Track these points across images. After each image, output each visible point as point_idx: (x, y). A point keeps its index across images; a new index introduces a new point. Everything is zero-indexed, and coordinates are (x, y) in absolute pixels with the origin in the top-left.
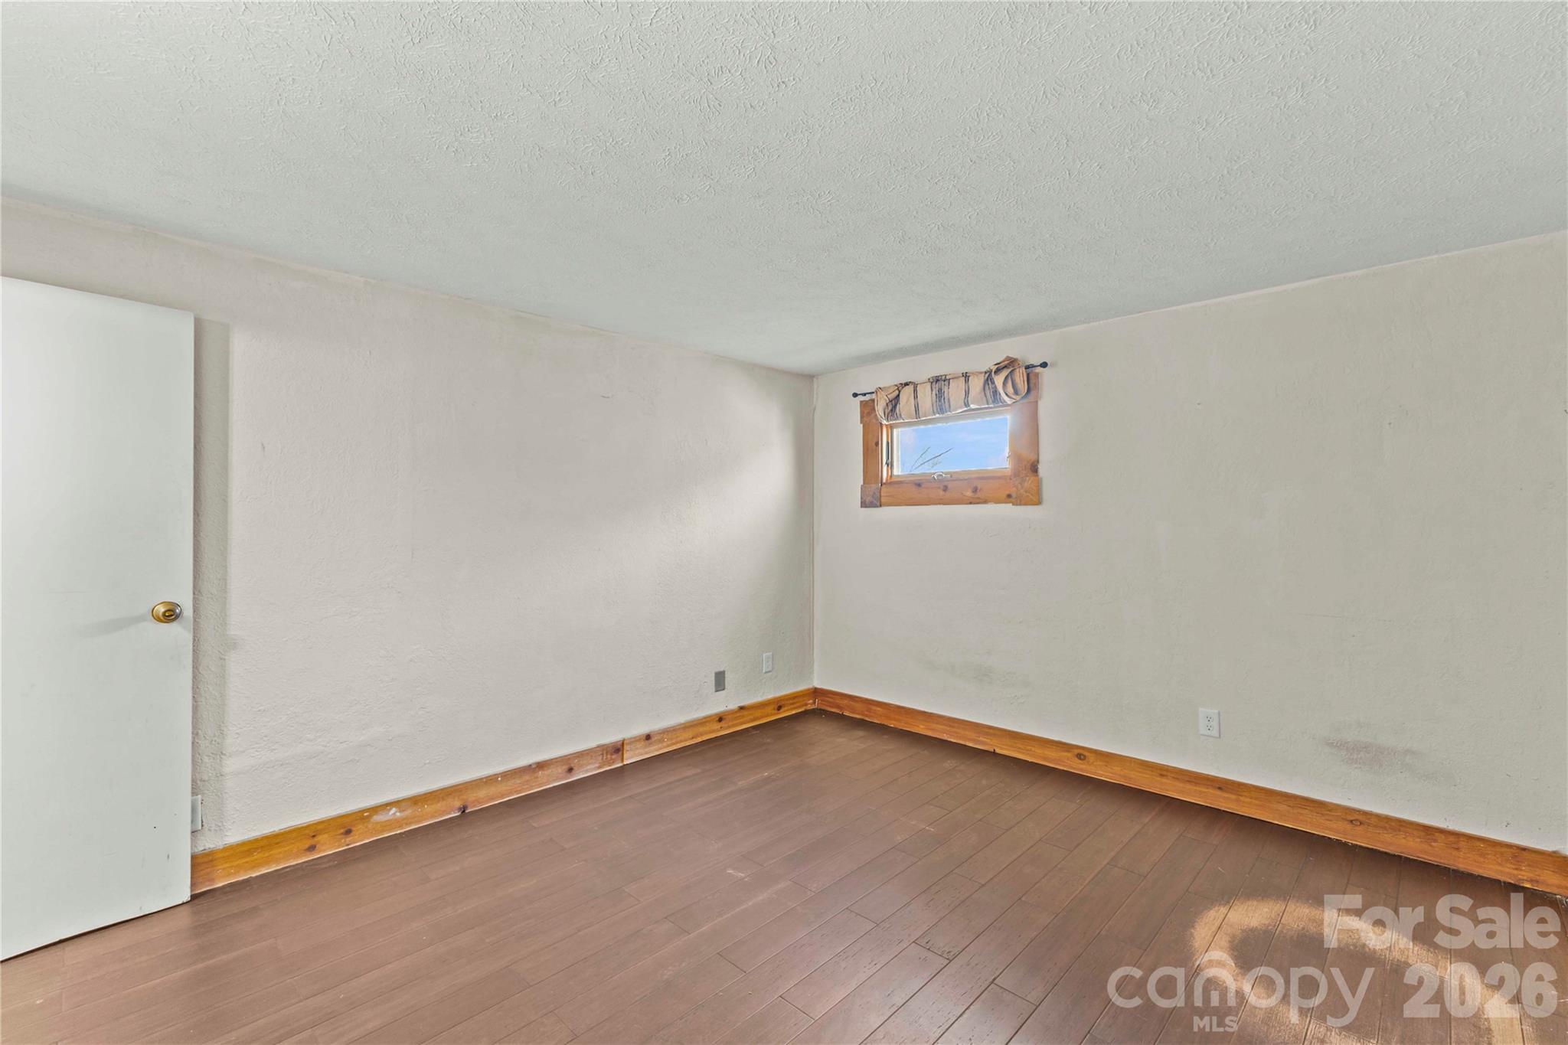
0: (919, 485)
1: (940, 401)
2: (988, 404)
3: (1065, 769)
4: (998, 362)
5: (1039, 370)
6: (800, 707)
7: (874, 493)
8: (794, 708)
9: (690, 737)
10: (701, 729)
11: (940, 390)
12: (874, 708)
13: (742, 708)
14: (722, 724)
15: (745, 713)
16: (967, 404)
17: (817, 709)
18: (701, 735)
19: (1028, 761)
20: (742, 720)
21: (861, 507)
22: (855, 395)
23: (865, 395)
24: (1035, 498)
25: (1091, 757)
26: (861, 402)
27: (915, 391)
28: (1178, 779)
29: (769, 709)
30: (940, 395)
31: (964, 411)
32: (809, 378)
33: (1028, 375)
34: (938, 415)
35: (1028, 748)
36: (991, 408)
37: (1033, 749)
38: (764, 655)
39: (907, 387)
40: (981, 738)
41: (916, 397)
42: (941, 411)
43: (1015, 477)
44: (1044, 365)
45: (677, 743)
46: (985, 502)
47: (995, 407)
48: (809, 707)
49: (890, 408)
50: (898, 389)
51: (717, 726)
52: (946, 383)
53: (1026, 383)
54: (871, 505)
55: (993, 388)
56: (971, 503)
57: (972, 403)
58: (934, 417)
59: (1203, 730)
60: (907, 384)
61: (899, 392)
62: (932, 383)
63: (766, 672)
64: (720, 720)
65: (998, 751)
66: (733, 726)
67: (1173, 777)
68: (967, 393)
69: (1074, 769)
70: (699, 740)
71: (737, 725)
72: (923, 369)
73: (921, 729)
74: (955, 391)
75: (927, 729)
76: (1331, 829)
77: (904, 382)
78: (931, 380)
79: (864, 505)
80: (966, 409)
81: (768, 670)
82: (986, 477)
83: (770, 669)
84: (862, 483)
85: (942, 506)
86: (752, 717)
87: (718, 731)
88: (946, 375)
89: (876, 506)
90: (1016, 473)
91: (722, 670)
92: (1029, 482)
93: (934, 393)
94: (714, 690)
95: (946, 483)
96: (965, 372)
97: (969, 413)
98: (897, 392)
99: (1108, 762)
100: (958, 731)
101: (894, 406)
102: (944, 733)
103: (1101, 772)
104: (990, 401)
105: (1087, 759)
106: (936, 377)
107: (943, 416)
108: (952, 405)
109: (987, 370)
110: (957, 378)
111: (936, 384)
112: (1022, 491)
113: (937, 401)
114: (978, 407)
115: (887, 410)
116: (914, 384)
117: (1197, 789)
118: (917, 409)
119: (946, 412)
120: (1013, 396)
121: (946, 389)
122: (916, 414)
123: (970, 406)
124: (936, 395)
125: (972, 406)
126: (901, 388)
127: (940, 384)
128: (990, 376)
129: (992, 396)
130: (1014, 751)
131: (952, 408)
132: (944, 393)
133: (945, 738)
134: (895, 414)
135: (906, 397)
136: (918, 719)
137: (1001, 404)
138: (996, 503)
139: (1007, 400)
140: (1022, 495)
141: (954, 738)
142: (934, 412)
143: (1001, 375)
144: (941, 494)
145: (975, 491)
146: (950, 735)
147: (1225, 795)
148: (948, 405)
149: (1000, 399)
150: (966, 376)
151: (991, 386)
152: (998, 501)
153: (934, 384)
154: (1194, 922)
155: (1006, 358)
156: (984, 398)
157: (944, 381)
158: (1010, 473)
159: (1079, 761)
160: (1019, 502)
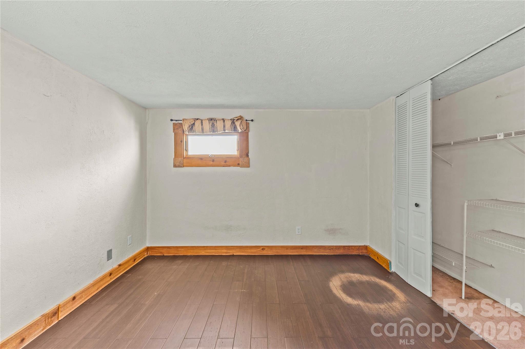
0: (202, 159)
1: (213, 128)
2: (232, 131)
3: (258, 254)
4: (237, 117)
5: (250, 122)
6: (142, 257)
7: (180, 162)
8: (140, 258)
9: (97, 289)
10: (102, 283)
11: (213, 124)
12: (180, 249)
13: (120, 265)
14: (112, 276)
15: (121, 267)
16: (224, 130)
17: (148, 256)
18: (102, 286)
20: (120, 271)
21: (174, 167)
22: (172, 120)
23: (176, 121)
24: (247, 165)
25: (267, 249)
26: (174, 123)
27: (202, 122)
28: (291, 249)
29: (131, 262)
30: (213, 125)
31: (223, 133)
32: (145, 108)
33: (246, 123)
34: (211, 133)
35: (246, 250)
36: (233, 133)
38: (128, 237)
39: (197, 120)
40: (228, 251)
41: (202, 125)
42: (214, 131)
43: (241, 157)
44: (252, 120)
45: (89, 295)
46: (230, 166)
47: (234, 133)
48: (146, 256)
49: (190, 128)
50: (194, 121)
51: (108, 279)
52: (215, 121)
53: (246, 126)
54: (179, 166)
55: (234, 126)
56: (224, 166)
57: (227, 130)
58: (210, 133)
59: (297, 233)
60: (197, 119)
61: (195, 122)
62: (209, 120)
63: (129, 245)
64: (111, 274)
65: (235, 254)
66: (116, 276)
67: (290, 249)
68: (224, 126)
69: (261, 254)
70: (101, 289)
71: (118, 274)
72: (205, 115)
73: (203, 253)
74: (219, 125)
75: (205, 253)
76: (326, 252)
77: (196, 118)
78: (209, 119)
79: (175, 166)
80: (224, 132)
81: (130, 244)
82: (230, 157)
83: (131, 243)
84: (174, 157)
85: (212, 167)
86: (124, 268)
87: (109, 281)
88: (215, 118)
89: (181, 167)
90: (241, 156)
91: (111, 249)
92: (246, 160)
93: (210, 124)
94: (107, 260)
95: (213, 159)
96: (223, 118)
97: (224, 134)
98: (194, 122)
99: (272, 249)
100: (219, 251)
101: (192, 127)
102: (213, 253)
103: (269, 253)
104: (233, 130)
105: (265, 250)
106: (211, 118)
107: (214, 133)
108: (218, 129)
109: (233, 119)
110: (220, 120)
111: (211, 121)
112: (244, 163)
113: (211, 128)
114: (228, 132)
115: (189, 128)
116: (201, 120)
117: (296, 250)
118: (203, 129)
119: (215, 132)
120: (243, 130)
121: (215, 123)
122: (202, 131)
123: (225, 131)
124: (211, 125)
125: (226, 131)
126: (195, 120)
127: (213, 121)
128: (233, 121)
129: (233, 128)
130: (241, 253)
131: (218, 131)
132: (215, 125)
133: (213, 254)
134: (192, 130)
135: (198, 123)
136: (201, 250)
137: (236, 132)
138: (233, 167)
139: (240, 131)
140: (243, 164)
141: (217, 253)
142: (210, 132)
143: (238, 121)
144: (211, 163)
145: (226, 162)
146: (216, 253)
147: (303, 250)
148: (216, 129)
149: (236, 130)
150: (224, 120)
151: (233, 125)
152: (234, 166)
153: (210, 121)
154: (331, 289)
155: (240, 116)
156: (231, 129)
157: (214, 120)
158: (238, 156)
159: (263, 251)
160: (243, 166)
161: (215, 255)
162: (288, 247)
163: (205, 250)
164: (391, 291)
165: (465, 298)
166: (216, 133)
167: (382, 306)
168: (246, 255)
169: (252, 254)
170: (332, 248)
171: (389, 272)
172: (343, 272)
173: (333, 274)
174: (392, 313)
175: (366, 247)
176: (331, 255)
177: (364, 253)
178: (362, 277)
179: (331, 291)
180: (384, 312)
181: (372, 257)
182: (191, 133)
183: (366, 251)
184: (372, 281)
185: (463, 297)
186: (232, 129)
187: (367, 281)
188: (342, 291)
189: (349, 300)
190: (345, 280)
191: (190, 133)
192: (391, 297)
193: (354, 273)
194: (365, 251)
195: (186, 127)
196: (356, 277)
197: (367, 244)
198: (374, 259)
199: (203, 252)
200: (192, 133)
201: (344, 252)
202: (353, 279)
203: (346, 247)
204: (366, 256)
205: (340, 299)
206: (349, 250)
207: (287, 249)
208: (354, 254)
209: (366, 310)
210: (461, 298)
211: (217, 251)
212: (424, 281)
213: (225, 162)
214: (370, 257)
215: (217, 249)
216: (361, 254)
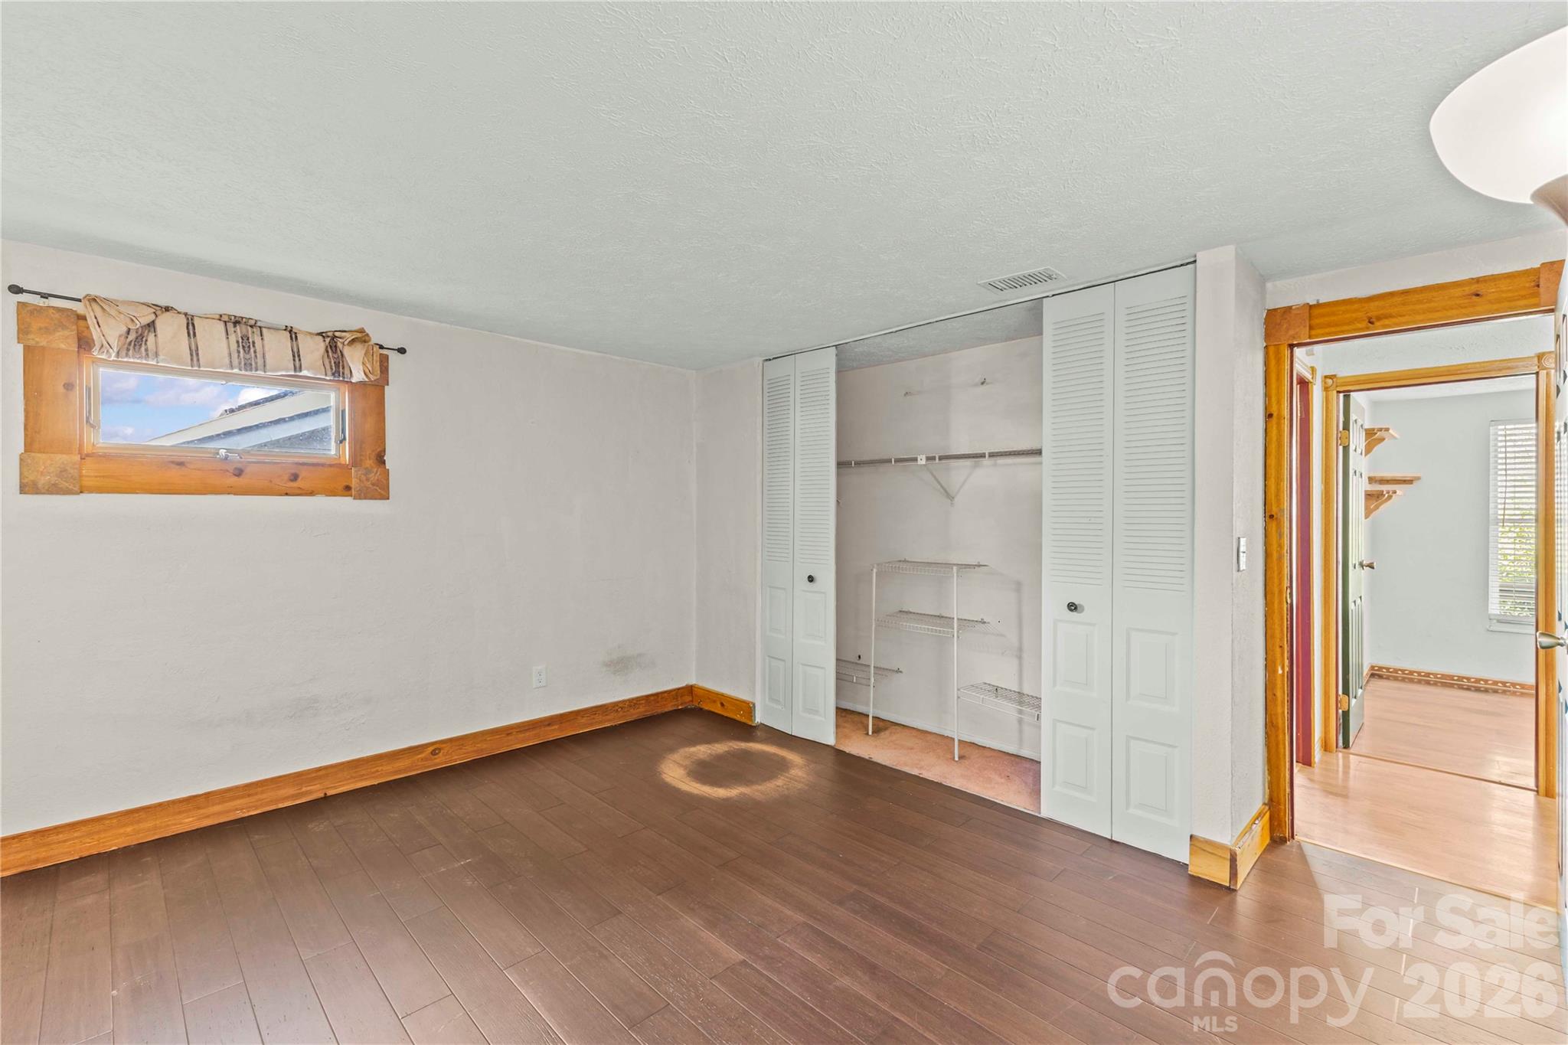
0: (181, 464)
1: (246, 352)
2: (326, 375)
3: (419, 772)
4: (346, 330)
5: (394, 357)
7: (62, 470)
11: (245, 337)
16: (298, 368)
19: (374, 785)
22: (14, 290)
23: (45, 296)
24: (380, 490)
25: (446, 747)
26: (23, 305)
27: (190, 325)
28: (520, 731)
30: (246, 344)
33: (380, 354)
34: (236, 371)
36: (328, 380)
37: (380, 768)
39: (170, 314)
41: (191, 334)
42: (248, 366)
43: (355, 466)
44: (402, 351)
46: (311, 493)
47: (332, 381)
49: (129, 340)
50: (153, 313)
52: (254, 330)
53: (378, 363)
54: (55, 490)
55: (335, 358)
56: (287, 494)
57: (307, 370)
58: (230, 371)
59: (536, 685)
60: (167, 309)
61: (156, 317)
62: (225, 322)
65: (331, 792)
67: (517, 732)
68: (296, 356)
69: (429, 767)
72: (207, 298)
73: (187, 824)
74: (274, 346)
75: (201, 819)
77: (163, 304)
78: (226, 318)
79: (29, 488)
80: (293, 373)
82: (312, 463)
84: (22, 450)
85: (235, 495)
88: (256, 321)
89: (68, 492)
90: (356, 461)
92: (374, 474)
93: (233, 338)
95: (237, 466)
96: (289, 326)
98: (152, 317)
99: (462, 745)
100: (264, 796)
101: (138, 339)
102: (237, 810)
103: (456, 757)
104: (329, 373)
105: (442, 751)
106: (235, 317)
107: (247, 373)
108: (267, 361)
109: (330, 334)
110: (277, 329)
111: (235, 326)
112: (368, 484)
113: (239, 352)
114: (312, 376)
115: (123, 338)
116: (186, 314)
117: (534, 732)
118: (194, 353)
119: (257, 370)
120: (370, 375)
121: (257, 339)
122: (192, 360)
123: (300, 370)
124: (238, 342)
125: (304, 373)
126: (158, 313)
127: (244, 330)
128: (332, 342)
129: (331, 366)
130: (356, 781)
131: (268, 367)
132: (254, 343)
133: (239, 815)
134: (143, 349)
135: (170, 329)
136: (180, 813)
137: (341, 379)
138: (327, 496)
139: (358, 376)
140: (368, 488)
141: (257, 808)
142: (232, 367)
143: (353, 346)
144: (233, 481)
145: (295, 477)
146: (249, 808)
147: (553, 728)
148: (260, 361)
149: (343, 373)
150: (292, 333)
151: (330, 354)
152: (332, 493)
153: (230, 326)
154: (674, 787)
155: (360, 329)
156: (323, 367)
157: (251, 326)
158: (347, 463)
159: (435, 759)
160: (364, 495)
161: (246, 815)
162: (512, 729)
163: (199, 808)
164: (774, 754)
165: (873, 732)
166: (258, 372)
167: (780, 782)
168: (376, 783)
169: (400, 774)
170: (621, 705)
171: (751, 726)
172: (672, 750)
173: (657, 758)
174: (800, 786)
175: (690, 689)
176: (621, 724)
177: (686, 703)
178: (715, 749)
179: (677, 791)
180: (787, 789)
181: (706, 707)
182: (132, 360)
183: (690, 699)
184: (735, 749)
185: (870, 733)
186: (328, 367)
187: (728, 752)
188: (697, 783)
189: (720, 793)
190: (687, 762)
191: (125, 360)
192: (783, 766)
193: (694, 746)
194: (688, 698)
195: (109, 332)
196: (702, 751)
197: (692, 681)
198: (712, 710)
199: (191, 819)
200: (139, 361)
201: (646, 711)
202: (702, 757)
203: (652, 698)
204: (691, 709)
205: (705, 797)
206: (658, 702)
207: (508, 734)
208: (666, 710)
209: (758, 796)
210: (867, 734)
211: (257, 797)
212: (823, 719)
213: (292, 481)
214: (701, 709)
215: (256, 794)
216: (680, 707)
